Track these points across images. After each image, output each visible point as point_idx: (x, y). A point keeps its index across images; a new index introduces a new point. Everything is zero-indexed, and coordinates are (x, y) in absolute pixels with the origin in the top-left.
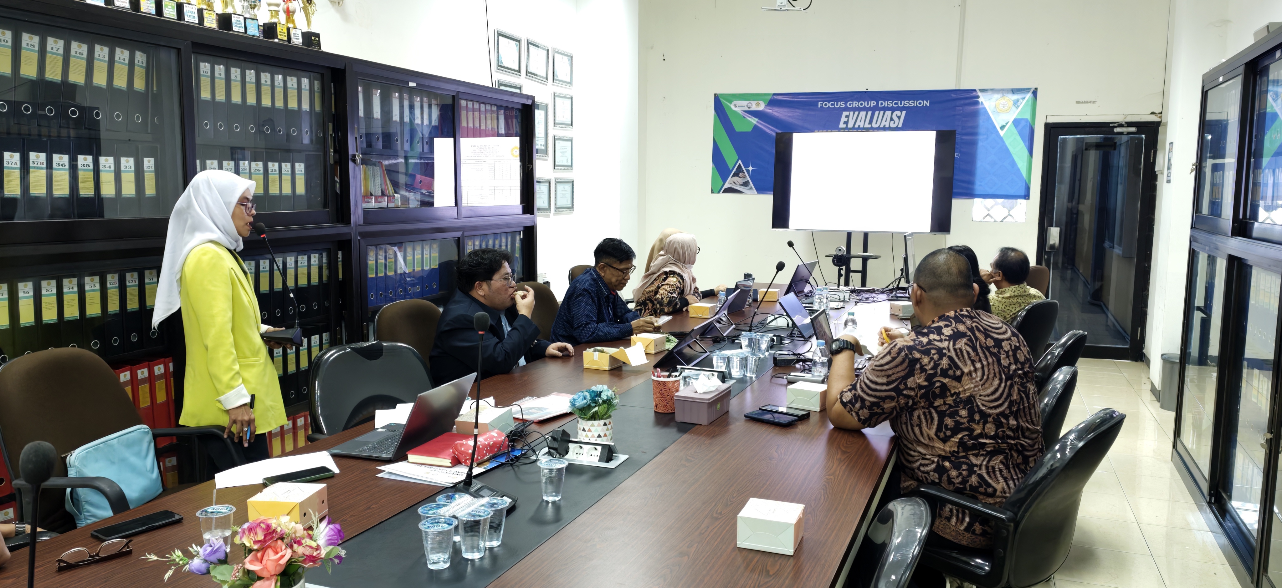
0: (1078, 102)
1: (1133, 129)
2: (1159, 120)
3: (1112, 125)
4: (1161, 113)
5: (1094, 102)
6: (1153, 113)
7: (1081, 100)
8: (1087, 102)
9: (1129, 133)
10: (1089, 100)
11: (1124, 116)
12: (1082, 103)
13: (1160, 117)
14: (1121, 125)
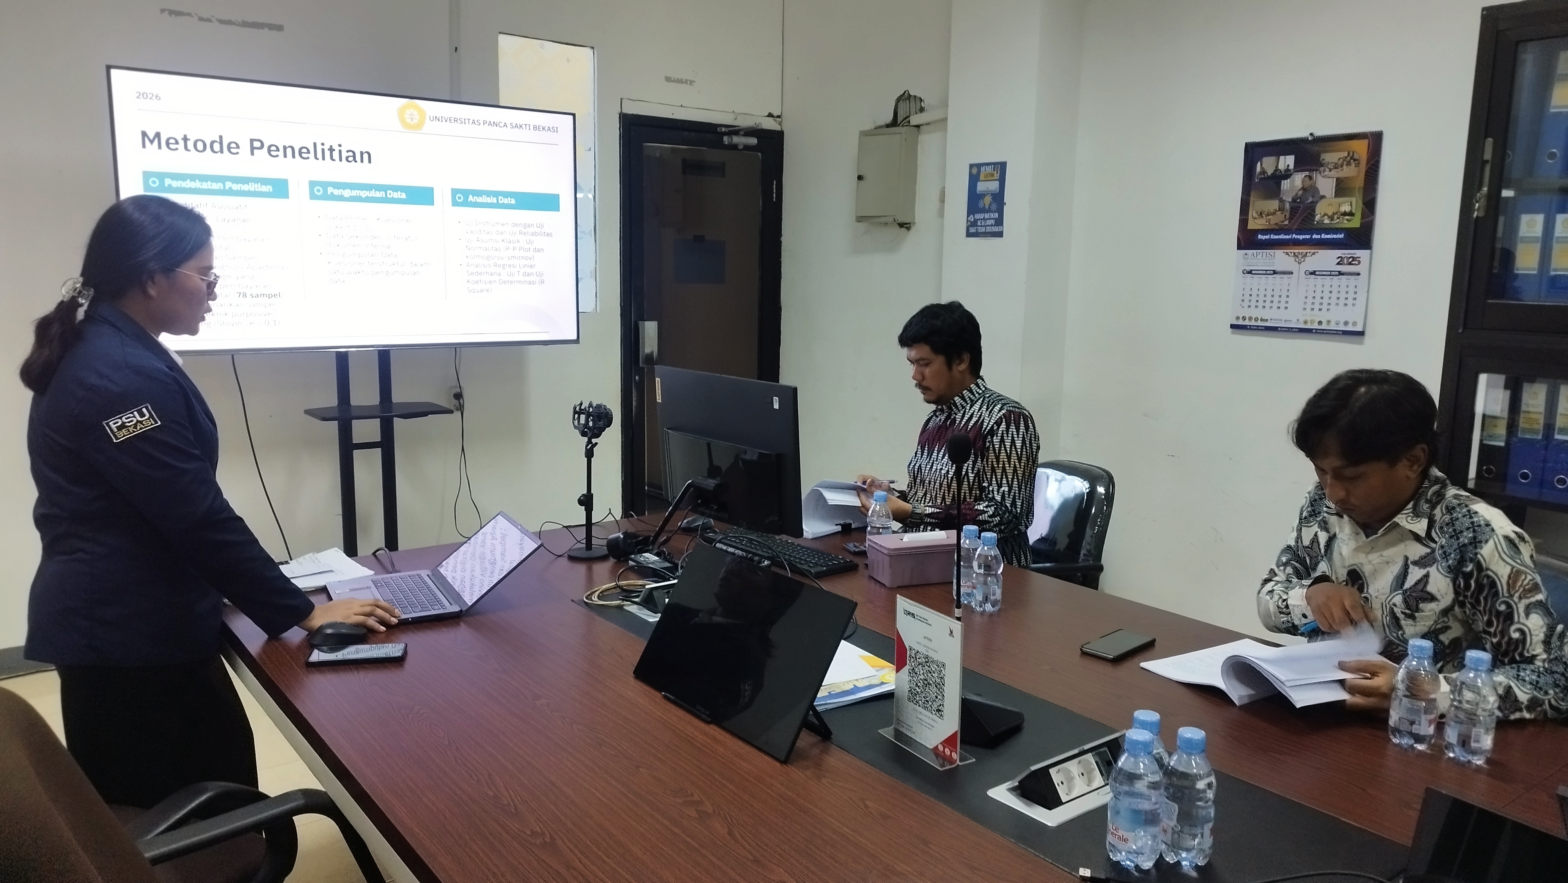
0: (668, 79)
1: (753, 141)
2: (777, 128)
3: (723, 129)
4: (779, 117)
5: (692, 82)
6: (770, 115)
7: (673, 75)
8: (680, 81)
9: (747, 148)
10: (684, 78)
11: (732, 116)
12: (674, 81)
13: (780, 124)
14: (734, 131)
